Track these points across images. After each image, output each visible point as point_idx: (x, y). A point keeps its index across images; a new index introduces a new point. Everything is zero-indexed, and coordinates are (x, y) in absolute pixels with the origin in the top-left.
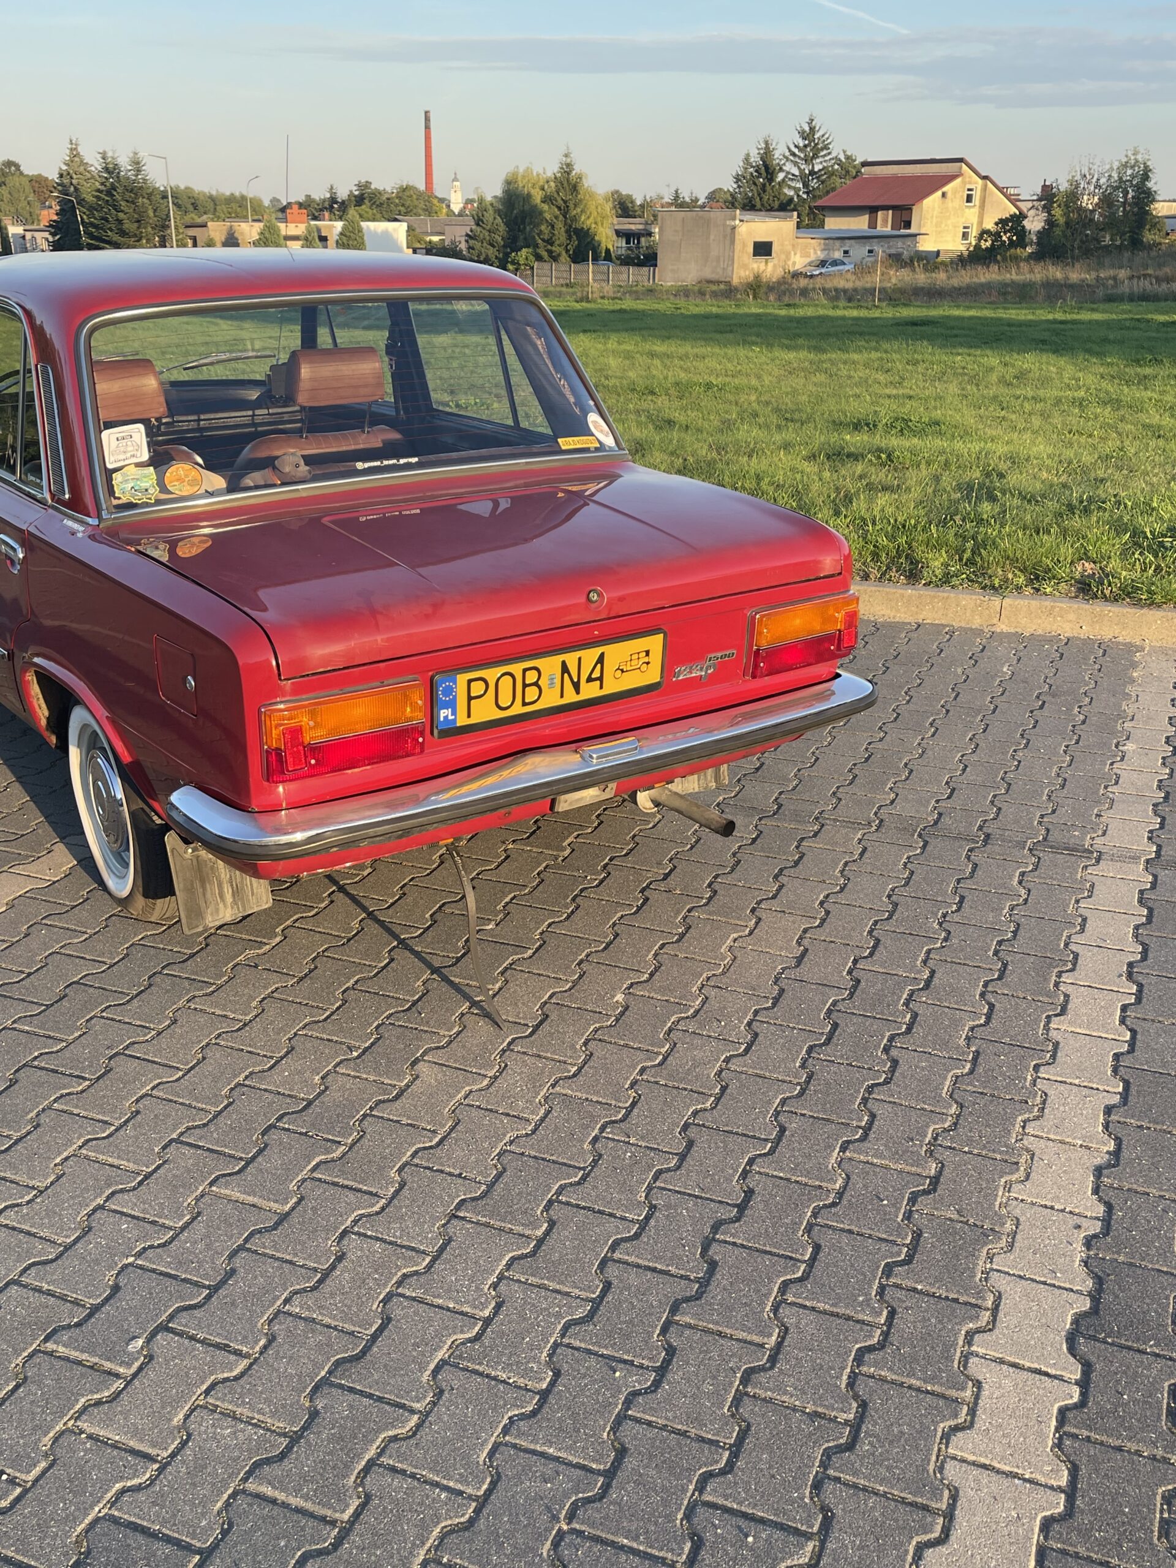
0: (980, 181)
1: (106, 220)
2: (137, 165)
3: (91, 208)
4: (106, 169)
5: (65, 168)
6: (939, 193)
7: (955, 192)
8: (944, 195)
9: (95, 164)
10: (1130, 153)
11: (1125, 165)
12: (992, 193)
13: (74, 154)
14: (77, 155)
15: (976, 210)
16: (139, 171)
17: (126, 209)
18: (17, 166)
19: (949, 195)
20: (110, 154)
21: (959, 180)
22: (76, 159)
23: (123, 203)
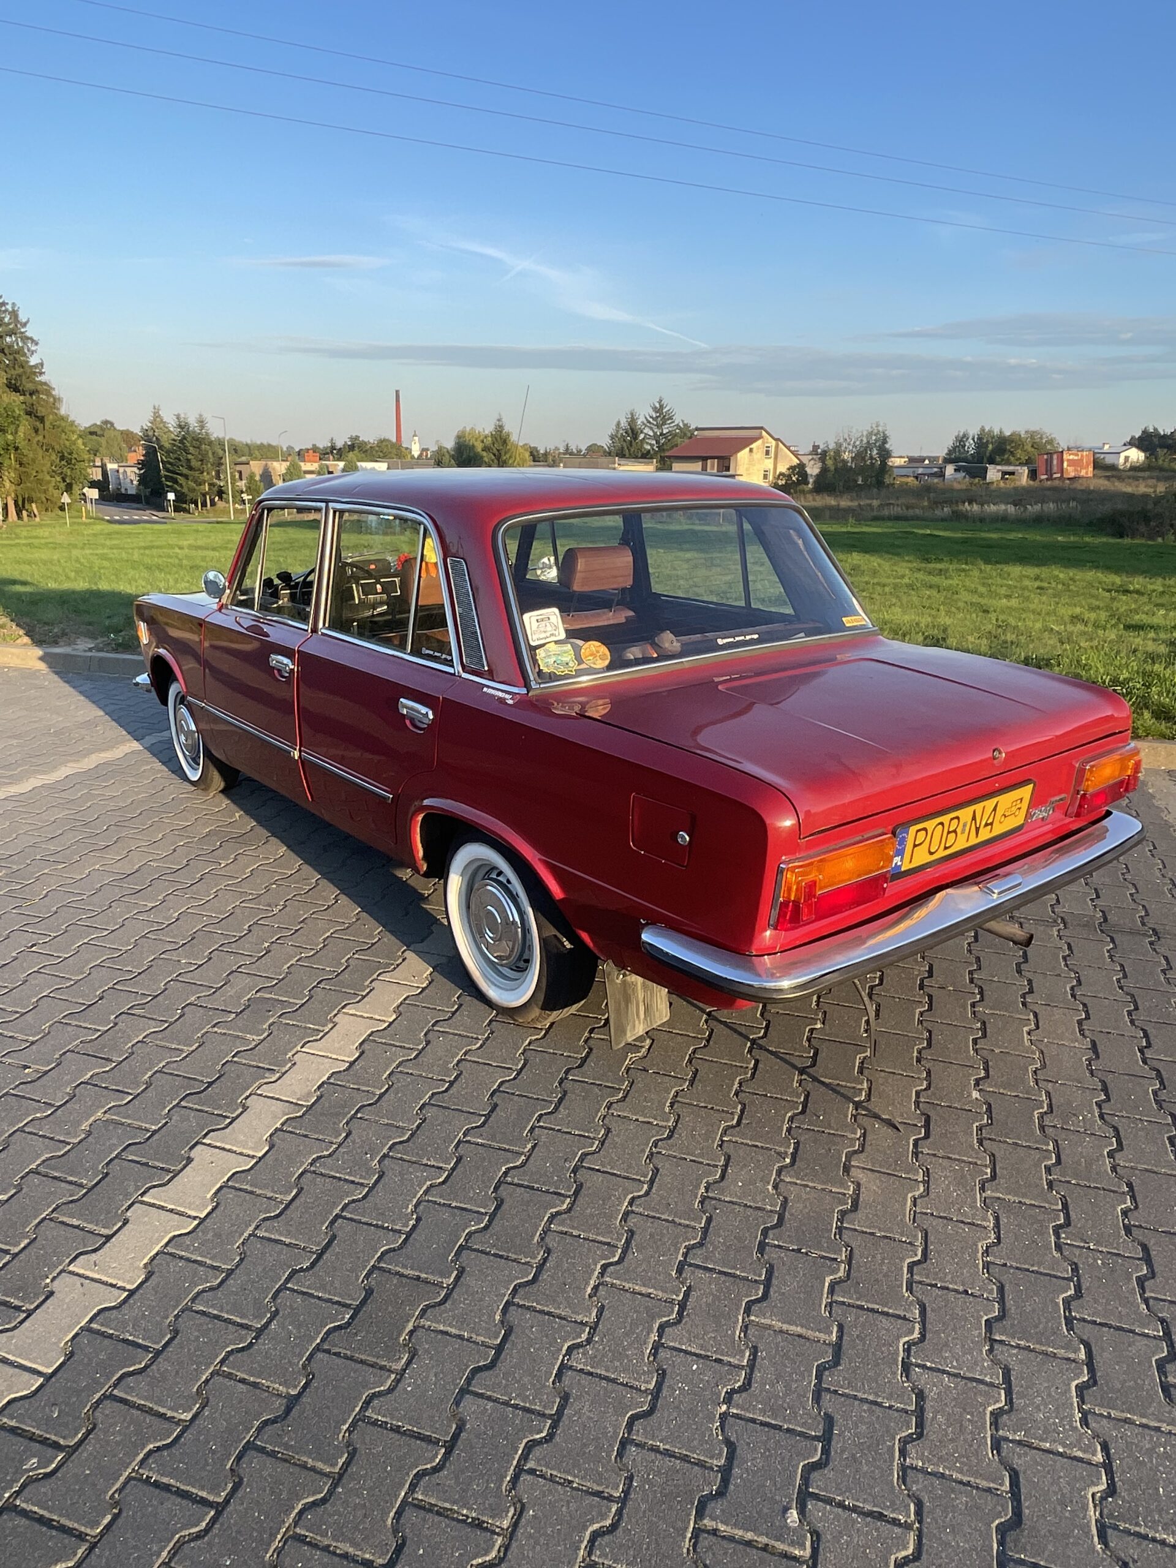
0: (774, 443)
1: (180, 460)
2: (202, 423)
3: (168, 452)
4: (180, 426)
5: (150, 425)
6: (747, 449)
7: (758, 448)
8: (751, 450)
9: (171, 423)
10: (874, 426)
11: (871, 434)
12: (782, 449)
13: (156, 415)
14: (159, 416)
15: (772, 460)
16: (202, 427)
17: (193, 452)
18: (112, 424)
19: (754, 450)
20: (182, 416)
21: (760, 442)
22: (158, 419)
23: (191, 448)
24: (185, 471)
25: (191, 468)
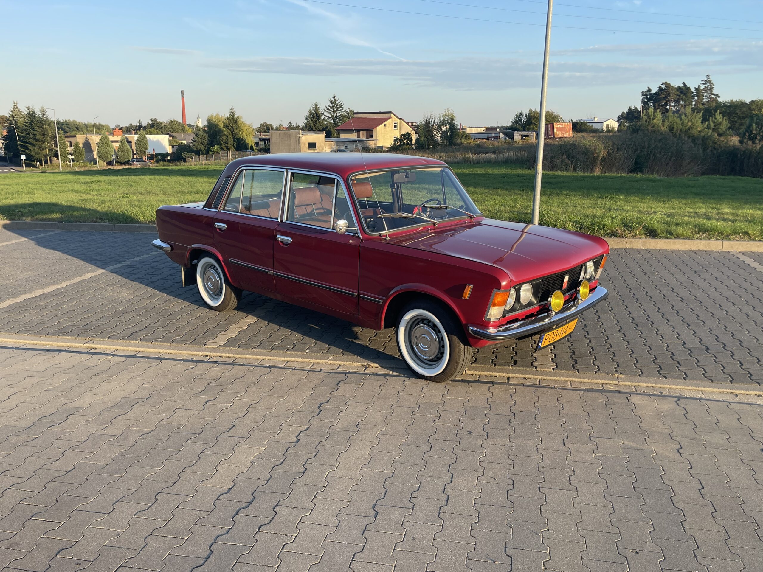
0: (399, 120)
1: (29, 134)
3: (23, 130)
4: (29, 114)
5: (11, 113)
7: (389, 124)
8: (385, 125)
9: (25, 112)
10: (446, 111)
11: (445, 115)
12: (404, 124)
13: (15, 107)
15: (398, 131)
16: (44, 114)
17: (38, 130)
20: (31, 108)
21: (390, 120)
22: (16, 109)
23: (36, 128)
24: (33, 142)
25: (36, 140)
